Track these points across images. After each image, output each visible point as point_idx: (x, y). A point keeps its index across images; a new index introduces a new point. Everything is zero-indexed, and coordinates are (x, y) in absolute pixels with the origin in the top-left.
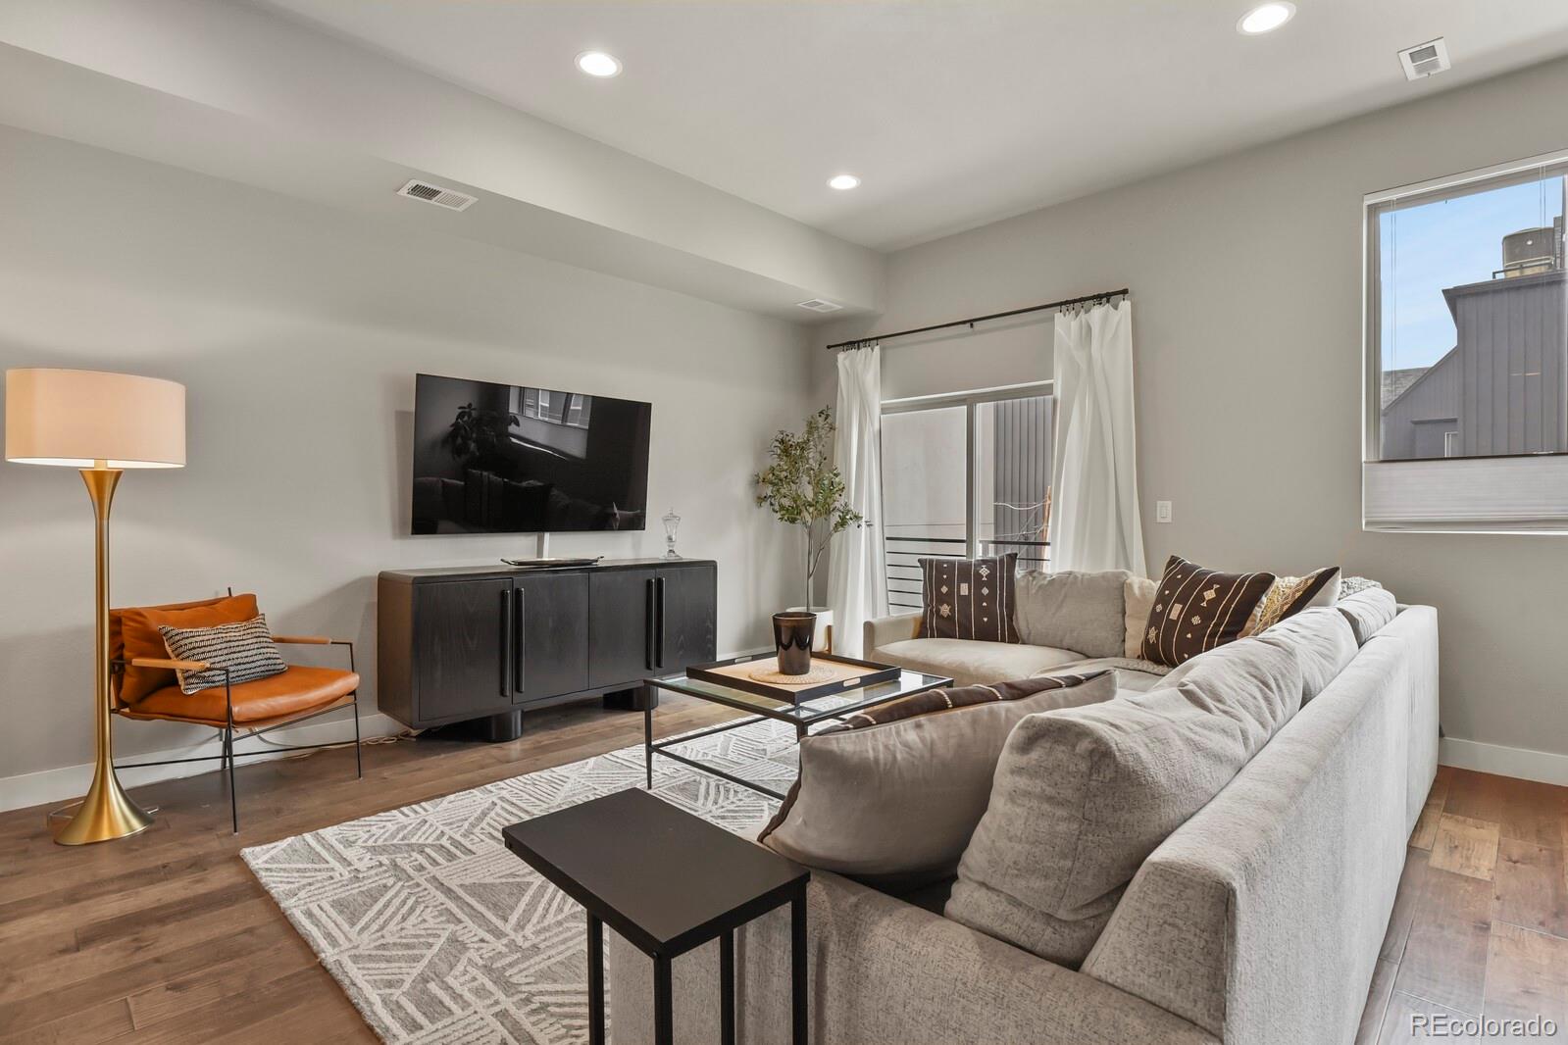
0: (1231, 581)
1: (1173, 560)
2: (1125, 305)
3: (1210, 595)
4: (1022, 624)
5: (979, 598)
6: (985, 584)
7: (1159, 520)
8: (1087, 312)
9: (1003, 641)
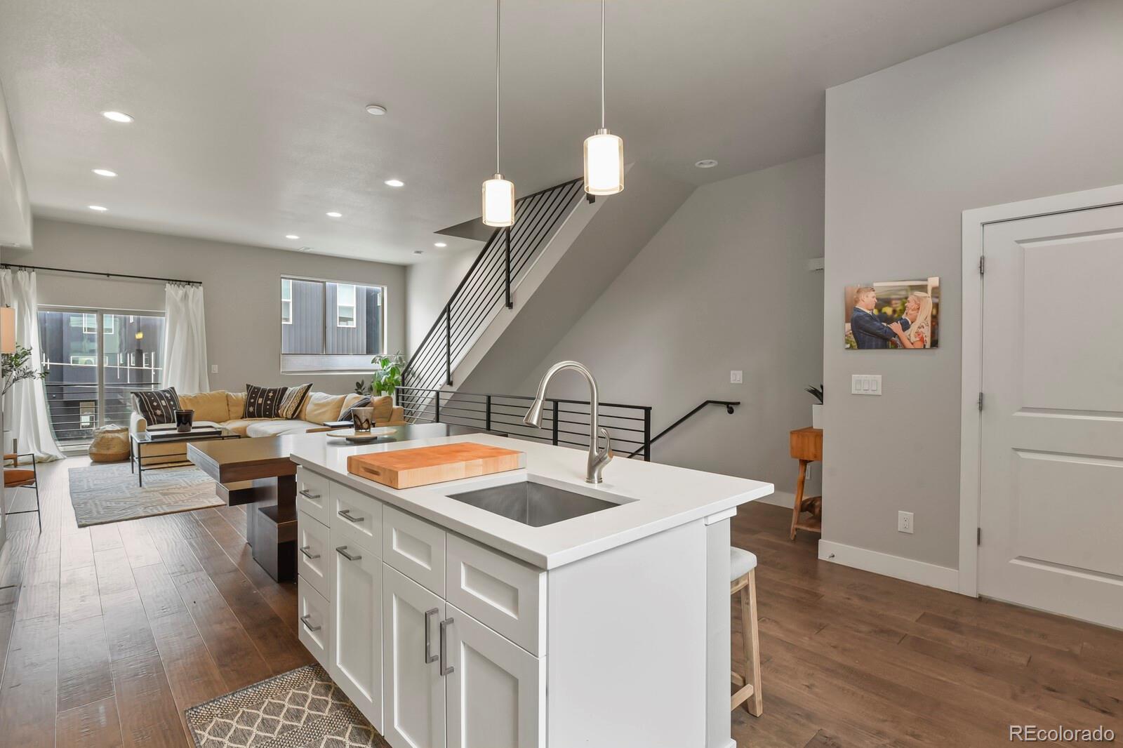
1: (249, 386)
7: (213, 372)
8: (184, 287)
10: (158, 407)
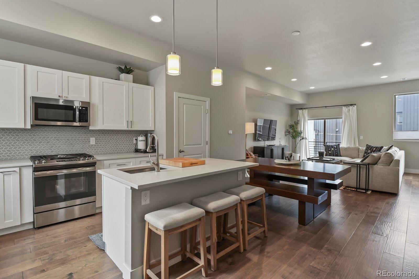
0: (377, 147)
1: (367, 145)
2: (355, 106)
3: (374, 149)
4: (341, 154)
5: (335, 151)
6: (336, 148)
7: (361, 139)
8: (349, 107)
9: (339, 156)
10: (330, 150)
